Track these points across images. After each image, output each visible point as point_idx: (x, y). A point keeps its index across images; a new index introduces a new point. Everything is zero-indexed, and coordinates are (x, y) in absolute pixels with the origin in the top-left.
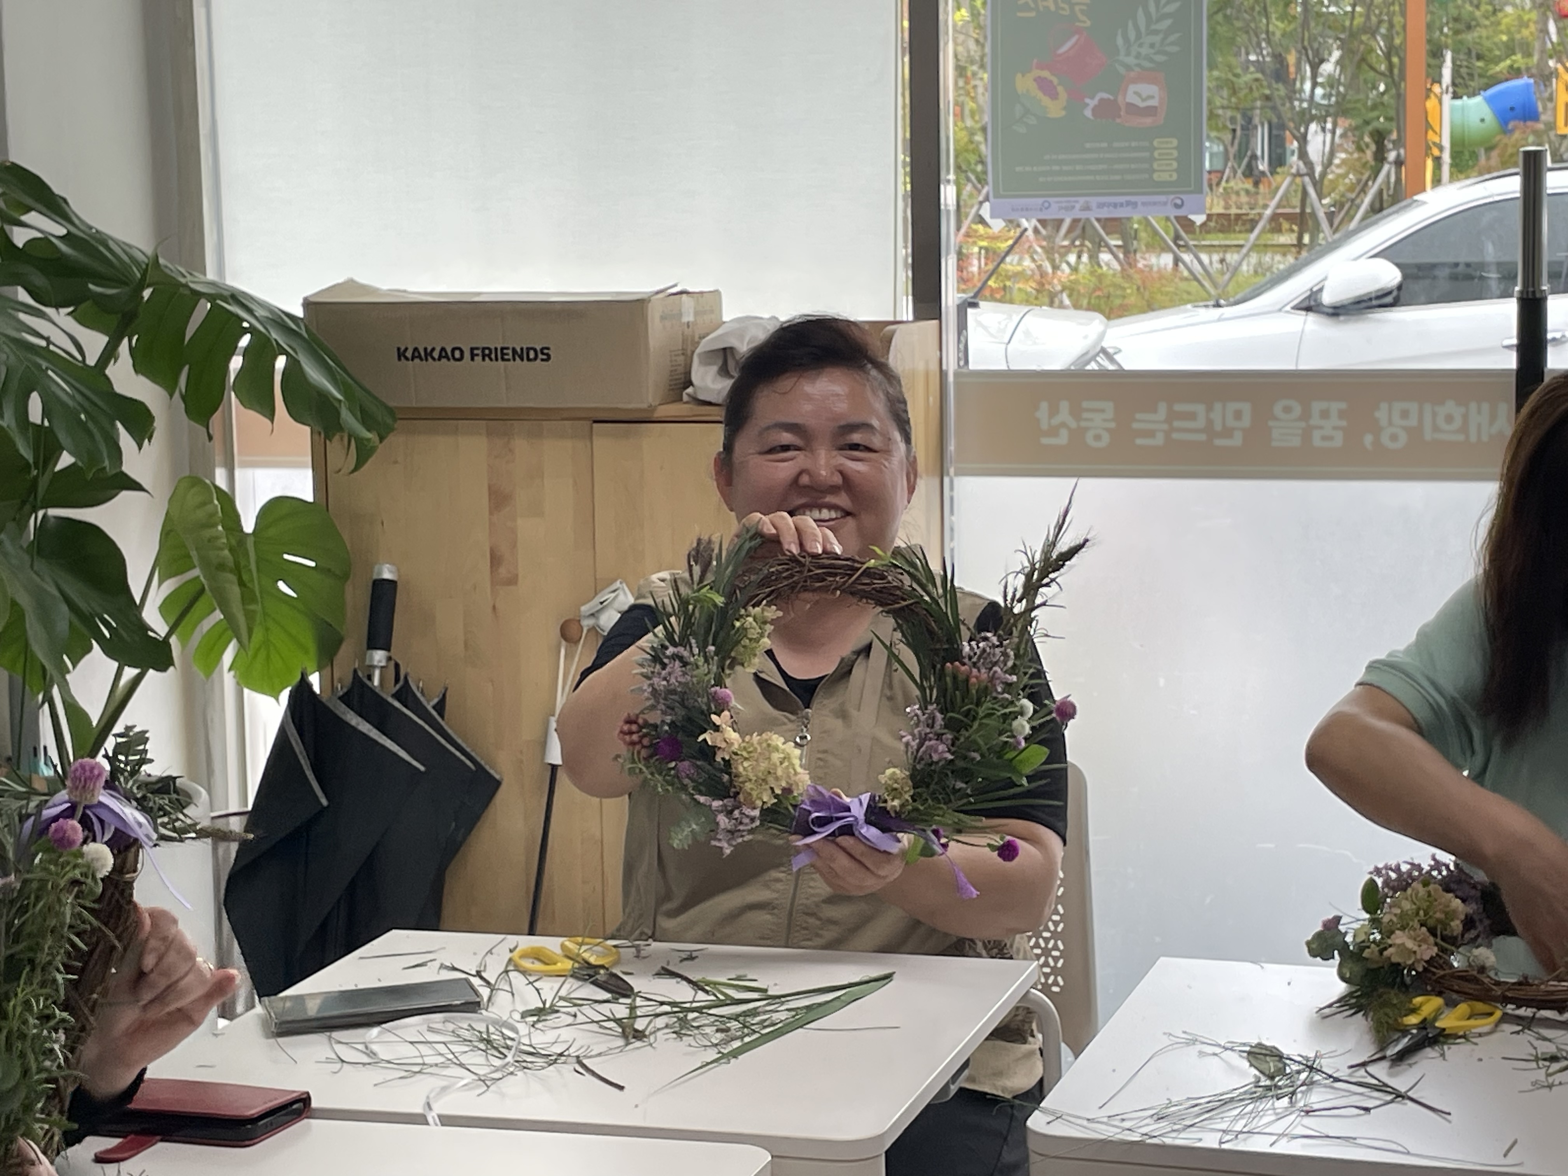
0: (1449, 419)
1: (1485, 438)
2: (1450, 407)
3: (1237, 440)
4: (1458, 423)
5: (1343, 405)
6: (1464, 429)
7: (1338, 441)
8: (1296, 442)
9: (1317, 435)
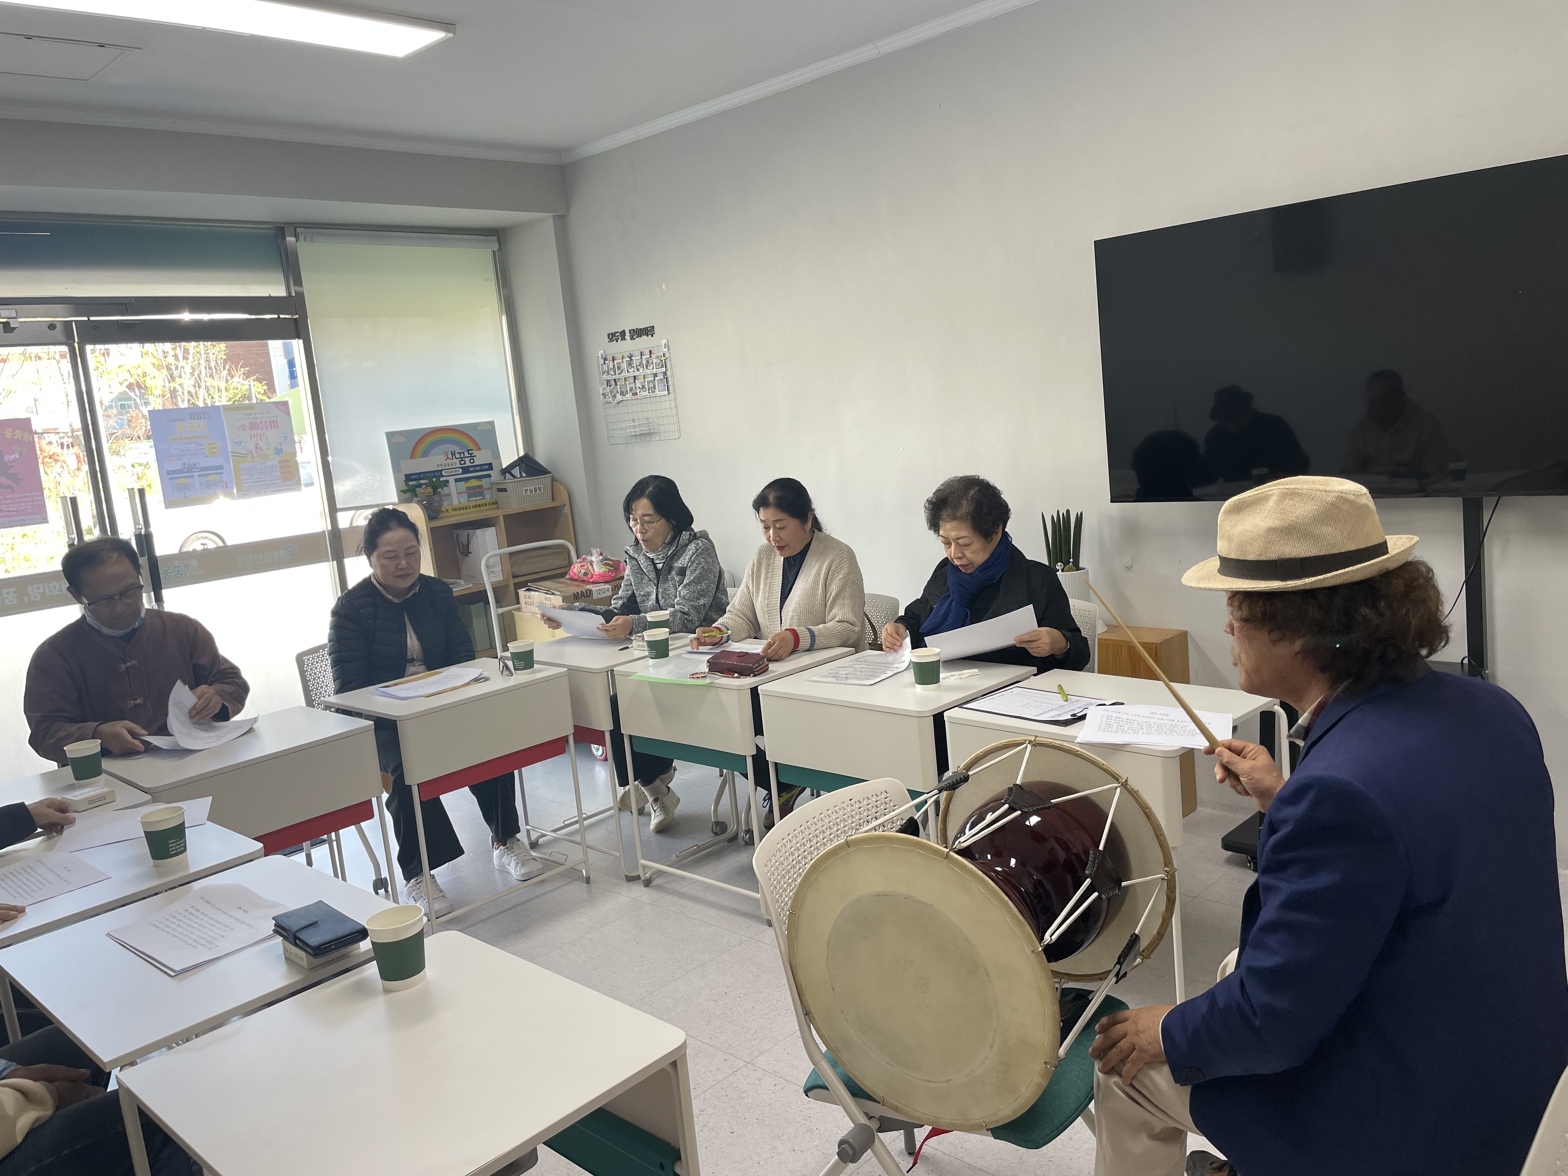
0: (54, 587)
2: (54, 583)
4: (58, 588)
5: (15, 589)
7: (15, 601)
8: (1, 604)
9: (6, 601)
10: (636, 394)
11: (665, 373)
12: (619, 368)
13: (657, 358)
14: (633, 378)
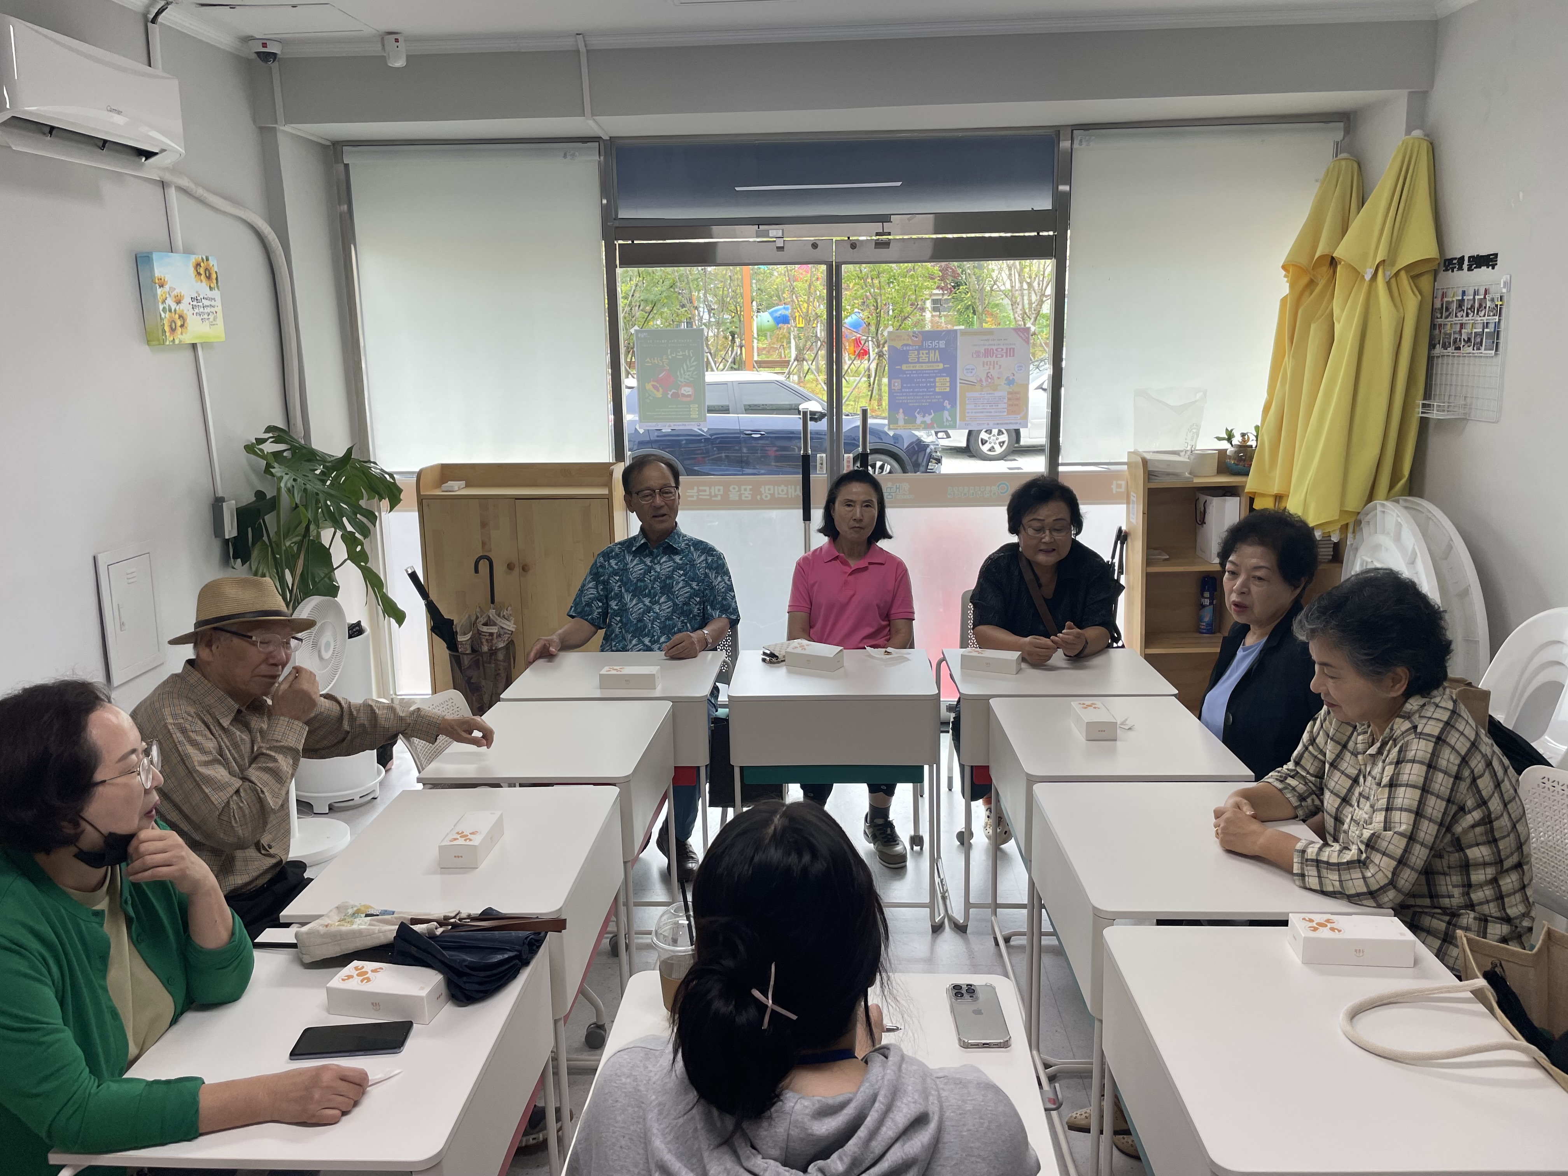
0: (783, 491)
1: (793, 496)
2: (783, 487)
3: (719, 498)
5: (751, 487)
6: (787, 494)
7: (750, 498)
8: (737, 498)
9: (743, 496)
10: (1458, 348)
11: (1498, 325)
12: (1447, 309)
13: (1492, 300)
14: (1458, 326)
